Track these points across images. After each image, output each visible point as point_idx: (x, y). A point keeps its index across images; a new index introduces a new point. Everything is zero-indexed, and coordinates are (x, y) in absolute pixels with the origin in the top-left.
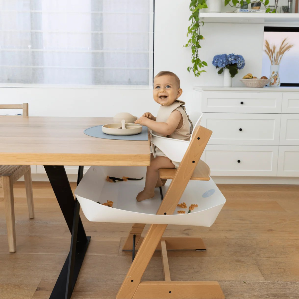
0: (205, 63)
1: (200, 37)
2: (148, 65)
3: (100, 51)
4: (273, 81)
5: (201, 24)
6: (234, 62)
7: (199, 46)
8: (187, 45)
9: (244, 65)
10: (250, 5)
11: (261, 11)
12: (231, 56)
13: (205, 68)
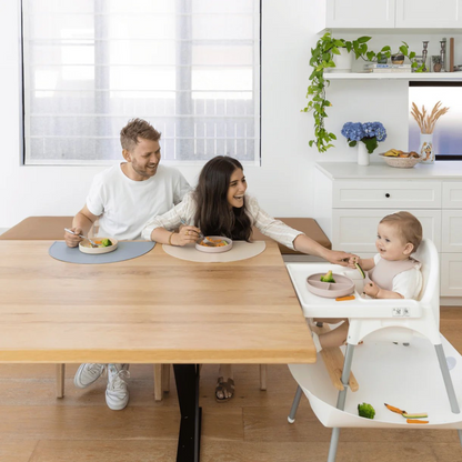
0: (333, 136)
1: (326, 103)
2: (253, 134)
3: (189, 116)
4: (424, 155)
5: (325, 83)
6: (372, 135)
7: (324, 115)
8: (306, 109)
9: (385, 136)
10: (389, 59)
11: (405, 66)
12: (368, 125)
13: (332, 142)
